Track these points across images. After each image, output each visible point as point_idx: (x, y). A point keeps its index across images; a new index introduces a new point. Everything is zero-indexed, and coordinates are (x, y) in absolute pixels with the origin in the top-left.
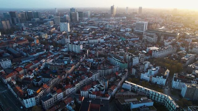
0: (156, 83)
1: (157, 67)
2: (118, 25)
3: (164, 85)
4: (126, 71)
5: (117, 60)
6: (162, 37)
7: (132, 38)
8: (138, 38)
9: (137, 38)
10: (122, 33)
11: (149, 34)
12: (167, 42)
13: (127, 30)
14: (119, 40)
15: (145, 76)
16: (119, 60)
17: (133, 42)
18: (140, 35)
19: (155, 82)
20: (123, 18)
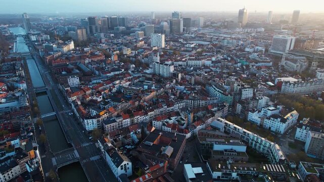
0: (270, 128)
1: (278, 107)
2: (243, 41)
3: (282, 133)
4: (225, 106)
5: (218, 90)
6: (315, 64)
7: (260, 62)
8: (271, 63)
9: (269, 62)
10: (245, 54)
11: (292, 57)
12: (321, 72)
13: (257, 49)
14: (236, 63)
15: (254, 117)
16: (220, 91)
17: (259, 68)
18: (277, 58)
19: (268, 126)
20: (259, 30)
